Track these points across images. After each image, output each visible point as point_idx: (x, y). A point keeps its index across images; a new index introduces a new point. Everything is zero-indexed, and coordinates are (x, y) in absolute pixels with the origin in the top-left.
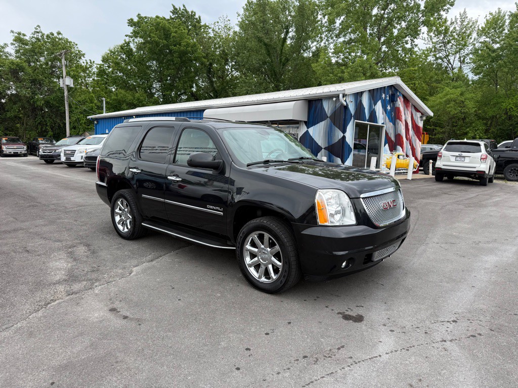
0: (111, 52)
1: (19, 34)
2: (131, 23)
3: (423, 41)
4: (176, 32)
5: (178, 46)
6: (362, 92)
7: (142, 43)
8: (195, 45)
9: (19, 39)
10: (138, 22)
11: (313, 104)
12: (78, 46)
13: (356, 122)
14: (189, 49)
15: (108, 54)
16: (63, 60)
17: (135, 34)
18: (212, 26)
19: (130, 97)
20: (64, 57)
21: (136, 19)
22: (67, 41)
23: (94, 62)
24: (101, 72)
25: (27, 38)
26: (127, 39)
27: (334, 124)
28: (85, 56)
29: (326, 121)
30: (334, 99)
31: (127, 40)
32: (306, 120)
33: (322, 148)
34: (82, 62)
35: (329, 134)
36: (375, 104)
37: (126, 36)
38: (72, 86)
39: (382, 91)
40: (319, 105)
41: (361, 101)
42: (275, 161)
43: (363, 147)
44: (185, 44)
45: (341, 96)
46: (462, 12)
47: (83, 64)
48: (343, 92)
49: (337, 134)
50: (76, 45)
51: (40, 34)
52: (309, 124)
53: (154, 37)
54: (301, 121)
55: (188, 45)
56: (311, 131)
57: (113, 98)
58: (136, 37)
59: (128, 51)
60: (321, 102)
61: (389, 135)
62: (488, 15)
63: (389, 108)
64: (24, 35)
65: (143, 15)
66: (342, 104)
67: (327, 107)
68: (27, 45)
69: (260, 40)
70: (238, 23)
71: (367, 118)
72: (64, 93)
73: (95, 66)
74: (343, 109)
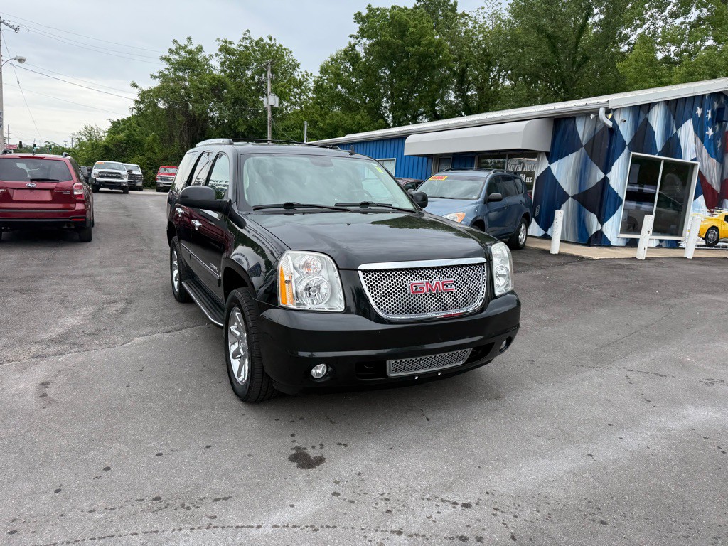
0: (333, 59)
1: (226, 42)
2: (359, 18)
4: (415, 27)
5: (416, 46)
6: (650, 104)
7: (370, 46)
8: (440, 44)
9: (225, 49)
10: (368, 16)
11: (561, 126)
12: (292, 54)
13: (633, 156)
14: (432, 50)
15: (329, 62)
16: (269, 73)
17: (363, 33)
18: (474, 15)
19: (349, 121)
20: (269, 69)
21: (365, 13)
22: (280, 48)
23: (311, 74)
24: (319, 88)
25: (234, 46)
26: (353, 41)
27: (591, 158)
28: (300, 66)
29: (579, 152)
30: (592, 116)
31: (353, 43)
32: (548, 150)
33: (569, 197)
34: (297, 75)
35: (582, 173)
36: (679, 126)
37: (351, 36)
38: (277, 106)
39: (697, 102)
40: (571, 126)
41: (647, 120)
42: (304, 206)
43: (649, 198)
44: (426, 42)
45: (602, 112)
47: (297, 78)
48: (605, 105)
49: (593, 174)
50: (291, 52)
51: (248, 41)
52: (553, 156)
53: (385, 36)
54: (540, 152)
55: (430, 44)
56: (555, 167)
57: (327, 122)
58: (363, 37)
59: (352, 58)
60: (573, 122)
61: (708, 180)
63: (710, 132)
64: (231, 43)
65: (374, 7)
66: (606, 126)
67: (583, 130)
68: (233, 55)
69: (540, 29)
70: (507, 6)
71: (659, 148)
72: (267, 116)
73: (313, 79)
74: (607, 134)
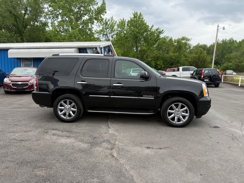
3: (97, 27)
11: (82, 51)
30: (94, 49)
36: (105, 53)
39: (106, 47)
46: (111, 17)
48: (99, 46)
60: (86, 50)
62: (119, 20)
67: (90, 53)
